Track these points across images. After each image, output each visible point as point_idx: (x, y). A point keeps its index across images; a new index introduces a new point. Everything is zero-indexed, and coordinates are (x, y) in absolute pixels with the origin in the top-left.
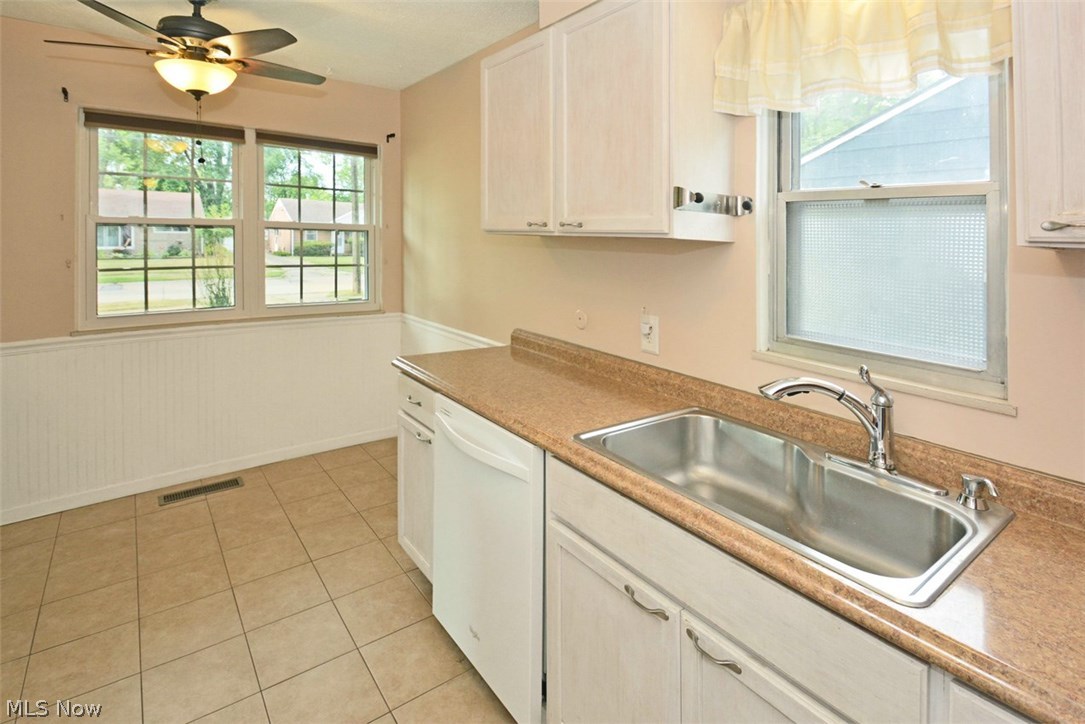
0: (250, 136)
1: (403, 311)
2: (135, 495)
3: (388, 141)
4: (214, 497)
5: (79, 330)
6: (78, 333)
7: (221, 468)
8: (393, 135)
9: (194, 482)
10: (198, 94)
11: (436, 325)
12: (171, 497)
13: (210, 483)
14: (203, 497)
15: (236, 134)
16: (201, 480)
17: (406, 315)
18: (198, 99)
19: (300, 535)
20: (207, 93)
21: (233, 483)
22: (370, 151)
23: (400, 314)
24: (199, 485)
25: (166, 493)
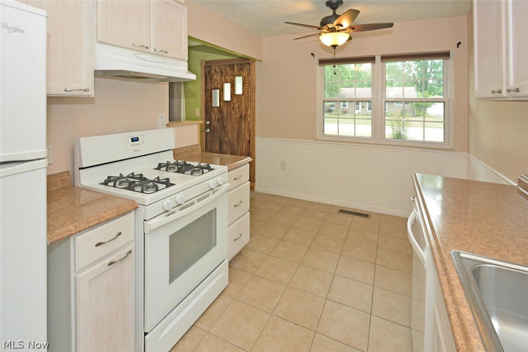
0: (378, 59)
1: (468, 152)
2: (333, 205)
3: (458, 47)
4: (356, 218)
5: (318, 139)
6: (317, 140)
7: (363, 208)
8: (460, 43)
9: (353, 209)
10: (334, 46)
11: (482, 163)
12: (342, 211)
13: (358, 212)
14: (352, 216)
15: (371, 59)
16: (356, 209)
17: (469, 155)
18: (335, 49)
19: (378, 250)
20: (338, 45)
21: (366, 215)
22: (446, 55)
23: (466, 153)
24: (354, 211)
25: (342, 209)
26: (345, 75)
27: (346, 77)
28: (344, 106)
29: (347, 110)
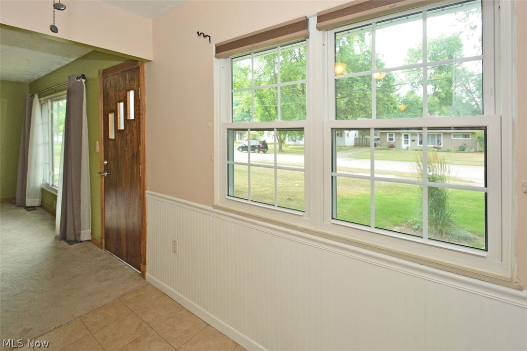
2: (237, 345)
6: (215, 207)
26: (391, 104)
27: (392, 106)
28: (391, 139)
29: (393, 144)
